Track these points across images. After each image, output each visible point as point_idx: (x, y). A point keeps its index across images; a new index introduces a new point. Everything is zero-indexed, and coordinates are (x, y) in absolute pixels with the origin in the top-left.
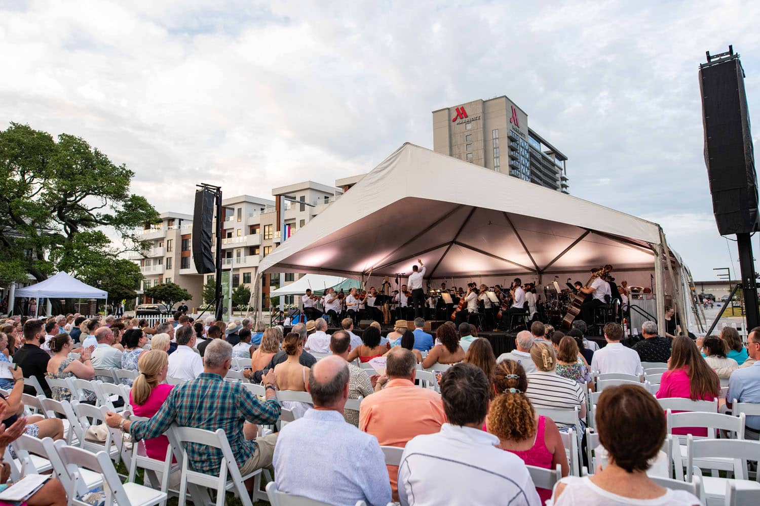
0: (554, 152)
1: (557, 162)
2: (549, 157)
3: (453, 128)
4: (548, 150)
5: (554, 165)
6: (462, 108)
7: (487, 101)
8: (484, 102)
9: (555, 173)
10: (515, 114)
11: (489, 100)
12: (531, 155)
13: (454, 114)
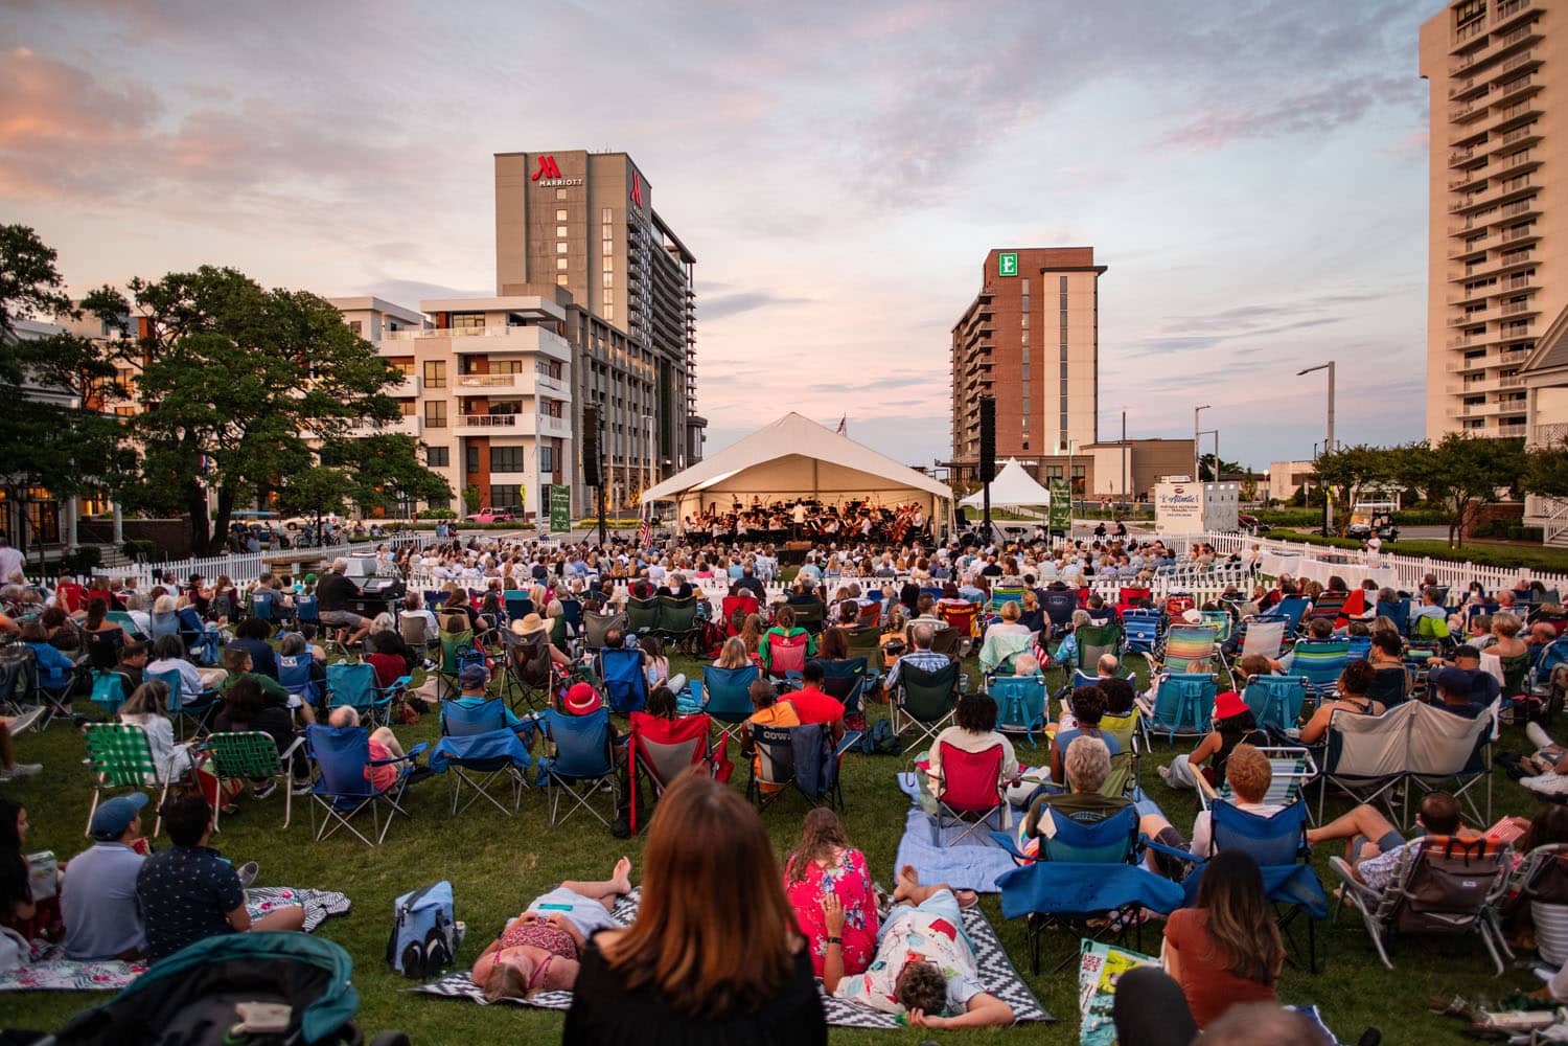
0: (679, 248)
1: (682, 266)
2: (670, 254)
3: (532, 192)
4: (671, 244)
5: (678, 270)
6: (551, 159)
7: (593, 155)
8: (589, 155)
9: (679, 284)
10: (637, 186)
11: (598, 155)
12: (654, 256)
13: (536, 168)
